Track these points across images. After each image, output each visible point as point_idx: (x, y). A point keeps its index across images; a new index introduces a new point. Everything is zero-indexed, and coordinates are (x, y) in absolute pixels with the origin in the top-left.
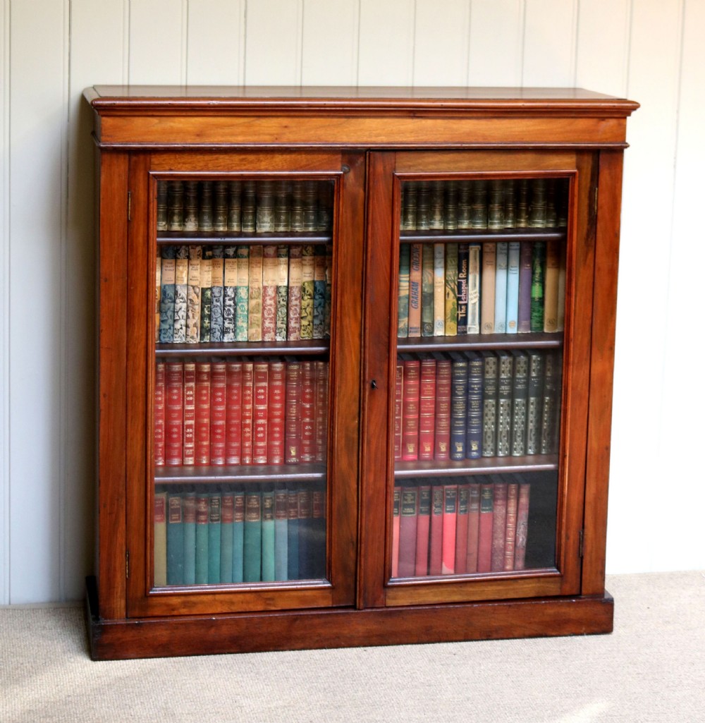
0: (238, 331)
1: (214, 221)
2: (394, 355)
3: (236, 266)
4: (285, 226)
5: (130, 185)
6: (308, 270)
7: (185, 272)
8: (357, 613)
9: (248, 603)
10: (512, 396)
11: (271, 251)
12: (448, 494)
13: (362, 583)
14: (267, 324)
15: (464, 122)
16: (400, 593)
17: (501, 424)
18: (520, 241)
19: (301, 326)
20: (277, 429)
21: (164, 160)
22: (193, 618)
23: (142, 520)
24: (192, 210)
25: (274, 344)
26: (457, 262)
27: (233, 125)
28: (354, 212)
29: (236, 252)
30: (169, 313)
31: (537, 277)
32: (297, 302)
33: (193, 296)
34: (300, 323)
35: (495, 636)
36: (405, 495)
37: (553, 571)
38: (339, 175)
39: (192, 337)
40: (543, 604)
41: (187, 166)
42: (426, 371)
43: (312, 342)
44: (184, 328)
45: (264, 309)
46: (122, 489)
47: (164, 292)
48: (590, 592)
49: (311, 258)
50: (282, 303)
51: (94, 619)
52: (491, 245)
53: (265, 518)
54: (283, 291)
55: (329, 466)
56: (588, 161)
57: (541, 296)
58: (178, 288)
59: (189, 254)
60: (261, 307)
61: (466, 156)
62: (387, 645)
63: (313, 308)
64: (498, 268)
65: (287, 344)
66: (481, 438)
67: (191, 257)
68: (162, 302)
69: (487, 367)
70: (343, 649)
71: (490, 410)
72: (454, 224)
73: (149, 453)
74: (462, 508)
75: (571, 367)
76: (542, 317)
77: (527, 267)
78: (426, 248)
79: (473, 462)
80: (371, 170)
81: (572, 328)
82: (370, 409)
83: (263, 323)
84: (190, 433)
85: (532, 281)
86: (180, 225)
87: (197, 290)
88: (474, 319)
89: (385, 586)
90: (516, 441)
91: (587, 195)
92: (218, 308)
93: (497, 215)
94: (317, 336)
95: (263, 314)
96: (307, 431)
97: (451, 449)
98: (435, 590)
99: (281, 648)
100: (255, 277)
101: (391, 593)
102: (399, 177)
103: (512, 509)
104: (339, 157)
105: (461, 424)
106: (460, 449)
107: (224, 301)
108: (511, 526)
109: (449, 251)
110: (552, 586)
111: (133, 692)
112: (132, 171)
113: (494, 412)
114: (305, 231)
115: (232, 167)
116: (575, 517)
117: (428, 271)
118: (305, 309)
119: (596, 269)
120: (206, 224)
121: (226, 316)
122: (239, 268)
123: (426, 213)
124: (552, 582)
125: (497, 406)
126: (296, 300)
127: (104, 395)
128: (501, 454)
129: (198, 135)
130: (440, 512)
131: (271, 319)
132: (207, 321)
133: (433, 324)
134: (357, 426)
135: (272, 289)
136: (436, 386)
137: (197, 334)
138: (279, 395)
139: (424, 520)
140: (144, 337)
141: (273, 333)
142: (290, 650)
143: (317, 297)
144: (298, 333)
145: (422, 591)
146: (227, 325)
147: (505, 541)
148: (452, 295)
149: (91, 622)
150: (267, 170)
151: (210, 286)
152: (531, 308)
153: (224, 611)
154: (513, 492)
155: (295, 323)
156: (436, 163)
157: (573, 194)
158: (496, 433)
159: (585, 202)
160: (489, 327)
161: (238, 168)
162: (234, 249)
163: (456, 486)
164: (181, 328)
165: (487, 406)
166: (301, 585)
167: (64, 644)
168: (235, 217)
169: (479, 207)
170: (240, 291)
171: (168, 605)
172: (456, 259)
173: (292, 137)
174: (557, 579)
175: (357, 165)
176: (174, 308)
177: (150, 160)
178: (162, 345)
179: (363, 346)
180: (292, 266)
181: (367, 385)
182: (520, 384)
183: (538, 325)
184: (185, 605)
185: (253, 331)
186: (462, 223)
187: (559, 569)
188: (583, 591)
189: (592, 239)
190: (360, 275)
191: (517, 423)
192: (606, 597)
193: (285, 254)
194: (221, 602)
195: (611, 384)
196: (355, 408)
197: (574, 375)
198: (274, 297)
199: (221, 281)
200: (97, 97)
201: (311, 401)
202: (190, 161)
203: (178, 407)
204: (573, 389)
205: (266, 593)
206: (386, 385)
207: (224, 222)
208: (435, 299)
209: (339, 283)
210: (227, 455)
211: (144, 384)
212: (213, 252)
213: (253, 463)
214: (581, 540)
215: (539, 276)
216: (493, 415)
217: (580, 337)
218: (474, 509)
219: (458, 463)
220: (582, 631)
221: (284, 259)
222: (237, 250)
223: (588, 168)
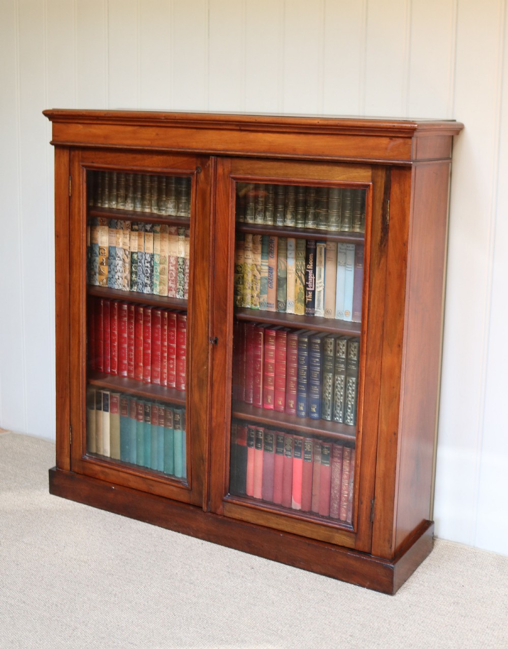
0: (153, 286)
2: (230, 320)
3: (152, 239)
4: (184, 212)
5: (71, 172)
7: (120, 239)
8: (202, 514)
9: (138, 483)
10: (347, 374)
11: (173, 230)
12: (296, 443)
14: (171, 284)
16: (234, 509)
17: (337, 395)
20: (182, 364)
21: (89, 155)
24: (130, 195)
25: (175, 300)
26: (305, 255)
28: (204, 203)
29: (151, 228)
30: (112, 267)
37: (349, 527)
38: (193, 174)
39: (124, 286)
41: (101, 160)
42: (281, 340)
44: (120, 279)
47: (109, 251)
48: (379, 554)
50: (180, 270)
52: (333, 244)
53: (177, 428)
54: (181, 261)
56: (382, 176)
58: (117, 249)
59: (123, 225)
60: (167, 271)
64: (338, 264)
65: (184, 301)
66: (321, 403)
67: (124, 228)
68: (108, 258)
71: (328, 382)
72: (302, 224)
74: (308, 456)
77: (360, 267)
78: (281, 241)
81: (366, 322)
82: (214, 360)
83: (168, 283)
86: (123, 205)
87: (127, 253)
88: (320, 305)
89: (222, 500)
91: (381, 206)
92: (141, 268)
95: (168, 276)
97: (298, 408)
100: (164, 248)
101: (227, 507)
102: (234, 178)
103: (346, 468)
104: (194, 159)
105: (304, 388)
106: (303, 408)
107: (144, 263)
109: (299, 245)
110: (348, 539)
113: (332, 384)
117: (282, 259)
119: (387, 273)
120: (138, 206)
123: (281, 212)
124: (348, 536)
125: (334, 380)
130: (290, 456)
131: (173, 281)
132: (134, 276)
133: (286, 303)
135: (174, 259)
136: (287, 354)
137: (128, 284)
139: (280, 459)
141: (174, 292)
146: (146, 281)
148: (299, 282)
151: (136, 251)
154: (347, 454)
157: (368, 204)
158: (333, 402)
159: (379, 212)
160: (329, 313)
162: (150, 226)
163: (302, 438)
164: (118, 278)
165: (326, 378)
170: (155, 257)
171: (93, 470)
172: (305, 252)
173: (161, 142)
174: (352, 534)
175: (206, 167)
176: (115, 264)
177: (81, 155)
180: (186, 243)
182: (353, 365)
185: (161, 288)
186: (308, 223)
187: (354, 527)
188: (373, 552)
189: (385, 245)
193: (182, 233)
196: (204, 356)
198: (176, 265)
199: (143, 248)
202: (103, 157)
205: (148, 481)
206: (225, 343)
207: (148, 205)
208: (288, 283)
210: (152, 376)
212: (138, 226)
213: (169, 386)
216: (331, 386)
217: (374, 331)
218: (318, 460)
219: (303, 422)
221: (181, 237)
222: (153, 226)
223: (381, 182)
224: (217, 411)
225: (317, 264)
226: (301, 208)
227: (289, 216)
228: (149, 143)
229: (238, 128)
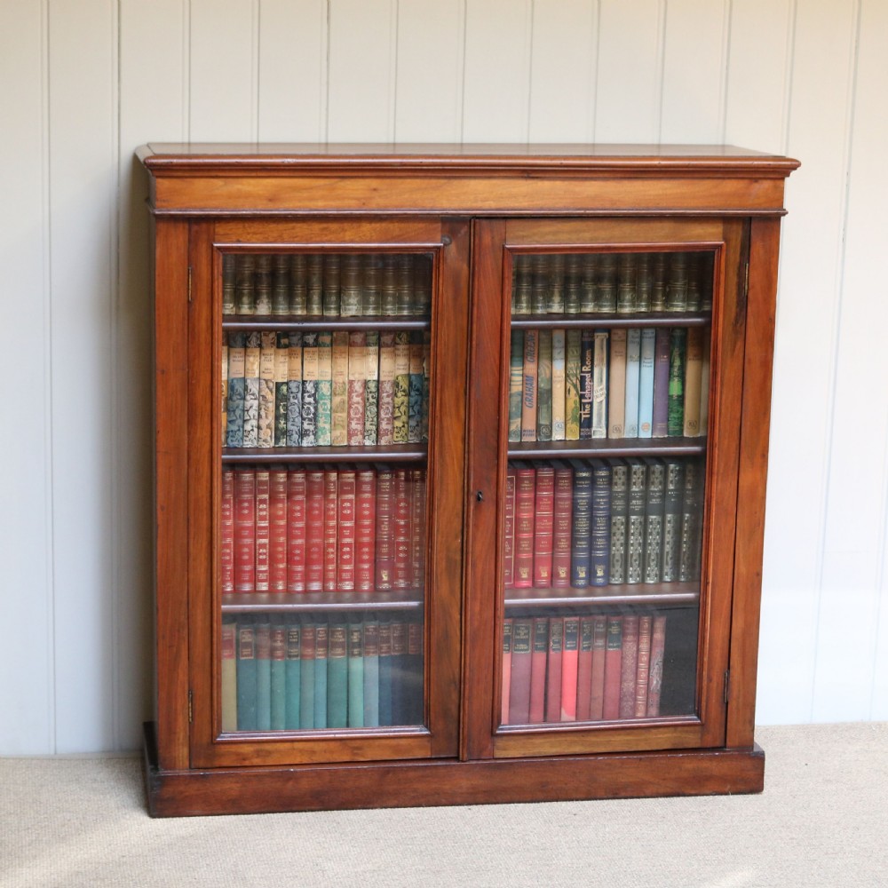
0: (320, 433)
1: (291, 304)
2: (504, 463)
3: (316, 357)
4: (374, 309)
5: (191, 260)
6: (402, 361)
7: (257, 363)
8: (460, 766)
9: (332, 752)
10: (645, 513)
11: (358, 338)
12: (568, 628)
13: (466, 730)
14: (354, 425)
15: (588, 183)
16: (512, 743)
17: (632, 545)
18: (656, 327)
19: (394, 428)
20: (366, 550)
21: (231, 230)
22: (267, 770)
23: (208, 654)
24: (264, 289)
25: (362, 448)
26: (579, 352)
27: (311, 188)
28: (457, 292)
29: (316, 340)
30: (238, 412)
31: (676, 371)
32: (389, 400)
33: (265, 392)
34: (393, 424)
35: (623, 794)
36: (518, 628)
37: (692, 719)
38: (439, 248)
39: (265, 441)
40: (680, 758)
41: (258, 236)
42: (542, 482)
43: (407, 447)
44: (256, 430)
45: (350, 407)
46: (183, 618)
47: (231, 387)
48: (737, 744)
49: (407, 347)
50: (371, 400)
51: (152, 770)
52: (620, 332)
53: (353, 655)
54: (372, 386)
55: (427, 593)
56: (737, 232)
57: (680, 393)
58: (249, 381)
59: (261, 341)
60: (346, 406)
61: (591, 224)
62: (495, 803)
63: (408, 407)
64: (629, 359)
65: (377, 449)
66: (608, 562)
67: (264, 345)
68: (229, 399)
69: (616, 478)
70: (443, 808)
71: (619, 529)
72: (576, 307)
73: (215, 576)
74: (585, 644)
75: (715, 478)
76: (681, 419)
77: (664, 359)
78: (543, 336)
79: (599, 590)
80: (477, 241)
81: (717, 431)
82: (476, 526)
83: (349, 423)
84: (263, 553)
85: (670, 376)
86: (250, 308)
87: (271, 385)
88: (600, 421)
89: (493, 735)
90: (649, 566)
91: (736, 273)
92: (296, 407)
93: (628, 297)
94: (413, 440)
95: (349, 413)
96: (401, 551)
97: (572, 576)
98: (553, 739)
99: (371, 806)
100: (339, 369)
101: (500, 743)
102: (509, 249)
103: (644, 646)
104: (438, 225)
105: (583, 544)
106: (583, 575)
107: (303, 398)
108: (643, 665)
109: (570, 339)
110: (691, 736)
111: (197, 853)
112: (192, 243)
113: (623, 531)
114: (399, 316)
115: (311, 238)
116: (719, 655)
117: (545, 363)
118: (399, 407)
119: (746, 360)
120: (281, 307)
121: (305, 416)
122: (320, 358)
123: (543, 294)
124: (692, 732)
125: (627, 524)
126: (388, 396)
127: (162, 508)
128: (631, 581)
129: (270, 200)
130: (558, 649)
131: (358, 419)
132: (282, 422)
133: (551, 426)
134: (460, 546)
135: (360, 384)
136: (555, 501)
137: (271, 437)
138: (368, 509)
139: (540, 658)
140: (208, 439)
141: (361, 437)
142: (382, 808)
143: (413, 393)
144: (390, 436)
145: (538, 741)
146: (306, 426)
147: (636, 684)
148: (573, 392)
149: (150, 774)
150: (352, 241)
151: (286, 381)
152: (669, 408)
153: (304, 762)
154: (646, 626)
155: (387, 424)
156: (555, 233)
157: (719, 272)
158: (626, 557)
159: (734, 279)
160: (618, 430)
161: (318, 239)
162: (315, 336)
163: (577, 619)
164: (252, 430)
165: (615, 524)
166: (394, 732)
167: (118, 798)
168: (316, 298)
169: (607, 287)
170: (321, 385)
171: (238, 754)
172: (579, 349)
173: (382, 202)
174: (697, 728)
175: (459, 235)
176: (244, 407)
177: (214, 229)
178: (230, 450)
179: (466, 452)
180: (383, 356)
181: (471, 498)
182: (655, 498)
183: (677, 428)
184: (258, 753)
185: (338, 433)
186: (586, 306)
187: (699, 716)
188: (728, 743)
189: (741, 325)
190: (464, 366)
191: (650, 544)
192: (755, 750)
193: (375, 341)
194: (301, 751)
195: (764, 498)
196: (457, 524)
197: (719, 487)
198: (363, 392)
199: (300, 374)
200: (151, 154)
201: (405, 517)
202: (261, 230)
203: (248, 523)
204: (717, 503)
205: (353, 742)
206: (494, 497)
207: (303, 304)
208: (554, 396)
209: (439, 376)
210: (307, 579)
211: (208, 494)
212: (290, 340)
213: (338, 590)
214: (726, 684)
215: (679, 370)
216: (622, 534)
217: (726, 442)
218: (599, 647)
219: (581, 591)
220: (727, 790)
221: (373, 349)
222: (317, 337)
223: (736, 240)
224: (481, 603)
225: (595, 363)
226: (573, 286)
227: (557, 299)
228: (359, 204)
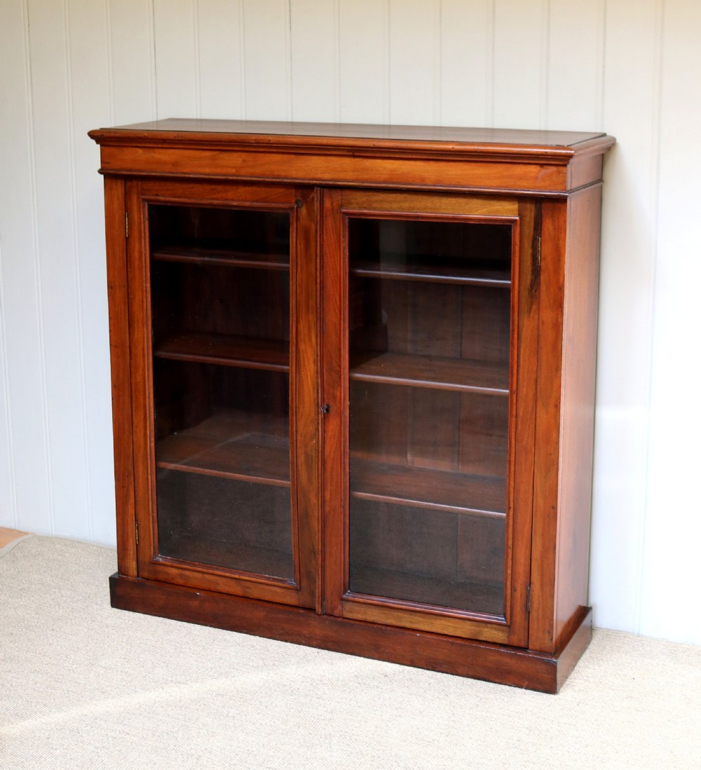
2: (345, 382)
5: (127, 207)
8: (316, 618)
9: (230, 586)
16: (356, 607)
21: (152, 186)
28: (307, 244)
37: (501, 619)
38: (293, 209)
41: (169, 192)
48: (538, 648)
56: (531, 210)
73: (148, 440)
81: (515, 380)
82: (326, 432)
89: (341, 598)
91: (530, 244)
98: (388, 612)
101: (347, 606)
102: (346, 213)
104: (293, 191)
110: (499, 634)
112: (127, 194)
116: (521, 570)
119: (541, 322)
124: (500, 630)
140: (142, 340)
153: (211, 589)
156: (379, 202)
157: (515, 243)
159: (528, 250)
173: (250, 171)
174: (504, 628)
175: (309, 200)
177: (141, 186)
187: (506, 619)
188: (530, 646)
189: (536, 291)
194: (209, 581)
195: (557, 442)
196: (312, 428)
197: (519, 428)
205: (244, 582)
206: (339, 411)
209: (294, 310)
214: (528, 597)
217: (525, 390)
223: (530, 216)
224: (331, 494)
228: (234, 171)
229: (351, 154)
